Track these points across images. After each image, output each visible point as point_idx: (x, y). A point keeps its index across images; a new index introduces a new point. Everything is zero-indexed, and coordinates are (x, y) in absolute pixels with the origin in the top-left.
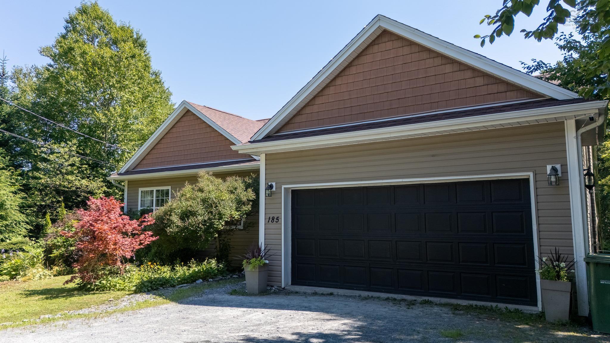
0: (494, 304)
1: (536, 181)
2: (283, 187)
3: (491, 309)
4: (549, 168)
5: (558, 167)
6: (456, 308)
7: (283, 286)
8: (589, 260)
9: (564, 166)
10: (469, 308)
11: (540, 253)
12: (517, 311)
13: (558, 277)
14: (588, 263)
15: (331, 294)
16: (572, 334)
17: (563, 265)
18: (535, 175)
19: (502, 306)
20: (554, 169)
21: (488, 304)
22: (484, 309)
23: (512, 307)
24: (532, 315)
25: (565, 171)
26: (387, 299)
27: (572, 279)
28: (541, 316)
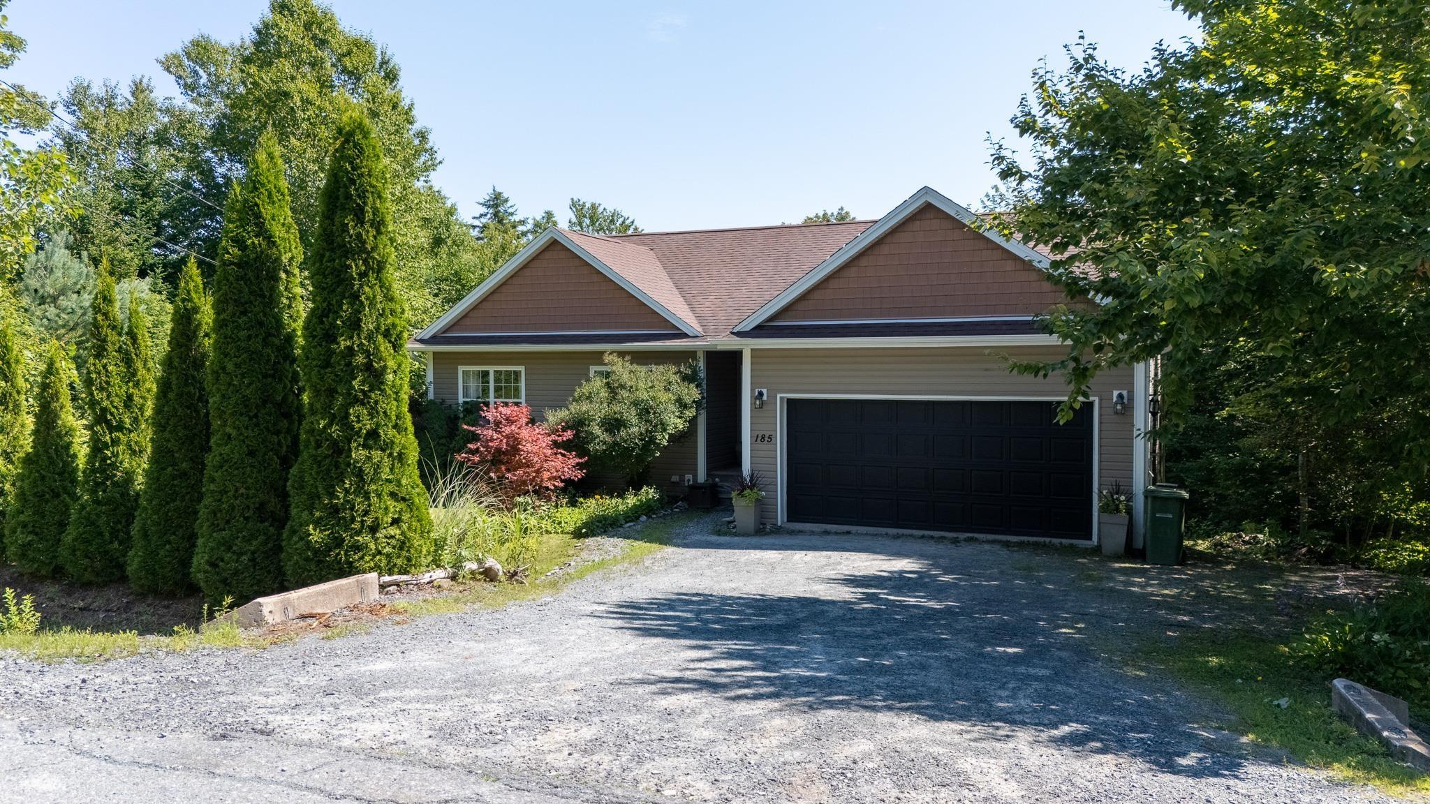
0: (1047, 540)
1: (1101, 408)
2: (779, 396)
3: (1044, 545)
4: (1116, 393)
5: (1125, 393)
6: (1007, 544)
7: (779, 524)
8: (1147, 494)
9: (1131, 393)
10: (1021, 545)
11: (1100, 485)
12: (1072, 545)
13: (1117, 510)
14: (1146, 497)
15: (848, 533)
16: (1127, 565)
17: (1123, 498)
18: (1101, 400)
19: (1056, 541)
20: (1120, 396)
21: (1042, 539)
22: (1036, 544)
23: (1065, 541)
24: (1087, 549)
25: (1131, 399)
26: (923, 537)
27: (1129, 511)
28: (1097, 550)
